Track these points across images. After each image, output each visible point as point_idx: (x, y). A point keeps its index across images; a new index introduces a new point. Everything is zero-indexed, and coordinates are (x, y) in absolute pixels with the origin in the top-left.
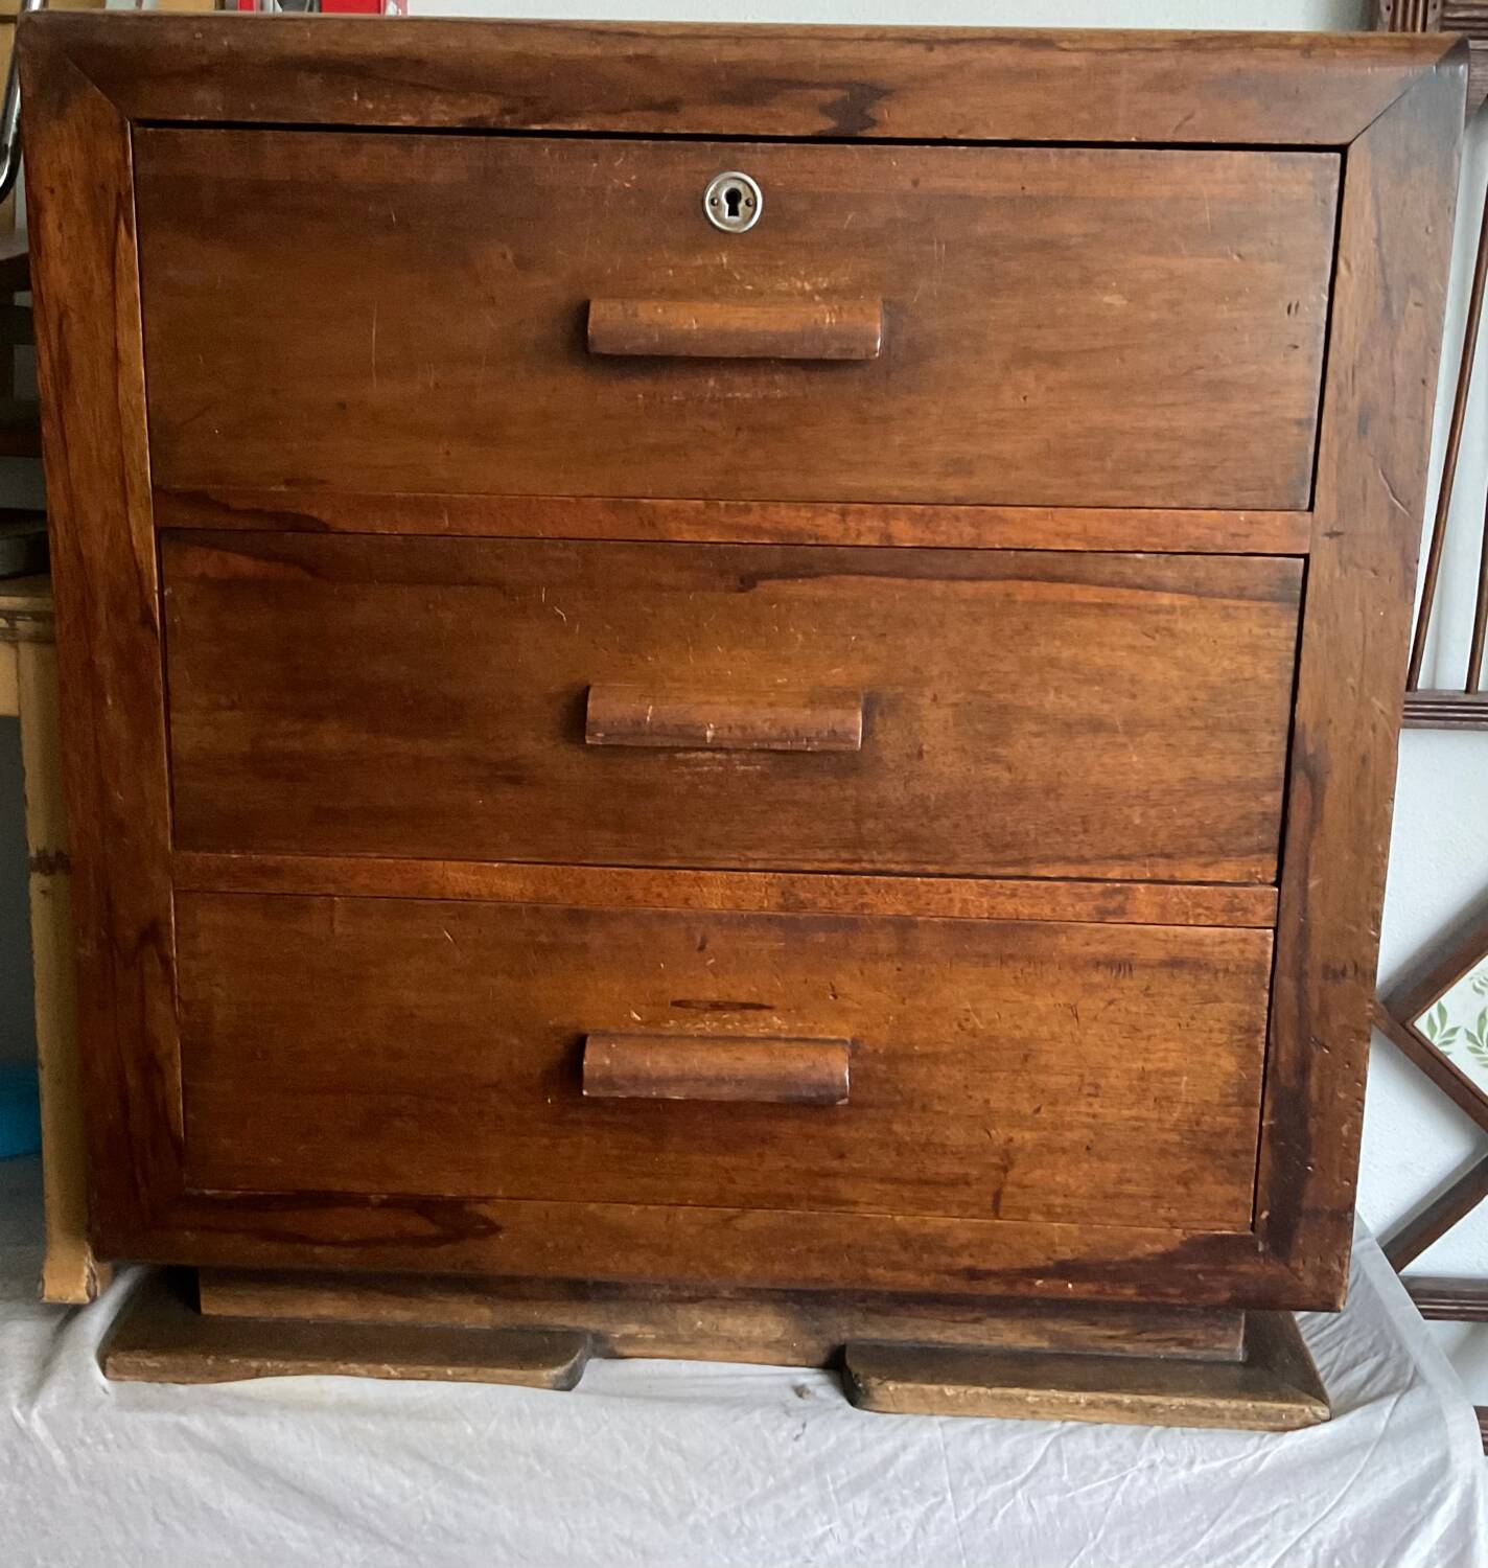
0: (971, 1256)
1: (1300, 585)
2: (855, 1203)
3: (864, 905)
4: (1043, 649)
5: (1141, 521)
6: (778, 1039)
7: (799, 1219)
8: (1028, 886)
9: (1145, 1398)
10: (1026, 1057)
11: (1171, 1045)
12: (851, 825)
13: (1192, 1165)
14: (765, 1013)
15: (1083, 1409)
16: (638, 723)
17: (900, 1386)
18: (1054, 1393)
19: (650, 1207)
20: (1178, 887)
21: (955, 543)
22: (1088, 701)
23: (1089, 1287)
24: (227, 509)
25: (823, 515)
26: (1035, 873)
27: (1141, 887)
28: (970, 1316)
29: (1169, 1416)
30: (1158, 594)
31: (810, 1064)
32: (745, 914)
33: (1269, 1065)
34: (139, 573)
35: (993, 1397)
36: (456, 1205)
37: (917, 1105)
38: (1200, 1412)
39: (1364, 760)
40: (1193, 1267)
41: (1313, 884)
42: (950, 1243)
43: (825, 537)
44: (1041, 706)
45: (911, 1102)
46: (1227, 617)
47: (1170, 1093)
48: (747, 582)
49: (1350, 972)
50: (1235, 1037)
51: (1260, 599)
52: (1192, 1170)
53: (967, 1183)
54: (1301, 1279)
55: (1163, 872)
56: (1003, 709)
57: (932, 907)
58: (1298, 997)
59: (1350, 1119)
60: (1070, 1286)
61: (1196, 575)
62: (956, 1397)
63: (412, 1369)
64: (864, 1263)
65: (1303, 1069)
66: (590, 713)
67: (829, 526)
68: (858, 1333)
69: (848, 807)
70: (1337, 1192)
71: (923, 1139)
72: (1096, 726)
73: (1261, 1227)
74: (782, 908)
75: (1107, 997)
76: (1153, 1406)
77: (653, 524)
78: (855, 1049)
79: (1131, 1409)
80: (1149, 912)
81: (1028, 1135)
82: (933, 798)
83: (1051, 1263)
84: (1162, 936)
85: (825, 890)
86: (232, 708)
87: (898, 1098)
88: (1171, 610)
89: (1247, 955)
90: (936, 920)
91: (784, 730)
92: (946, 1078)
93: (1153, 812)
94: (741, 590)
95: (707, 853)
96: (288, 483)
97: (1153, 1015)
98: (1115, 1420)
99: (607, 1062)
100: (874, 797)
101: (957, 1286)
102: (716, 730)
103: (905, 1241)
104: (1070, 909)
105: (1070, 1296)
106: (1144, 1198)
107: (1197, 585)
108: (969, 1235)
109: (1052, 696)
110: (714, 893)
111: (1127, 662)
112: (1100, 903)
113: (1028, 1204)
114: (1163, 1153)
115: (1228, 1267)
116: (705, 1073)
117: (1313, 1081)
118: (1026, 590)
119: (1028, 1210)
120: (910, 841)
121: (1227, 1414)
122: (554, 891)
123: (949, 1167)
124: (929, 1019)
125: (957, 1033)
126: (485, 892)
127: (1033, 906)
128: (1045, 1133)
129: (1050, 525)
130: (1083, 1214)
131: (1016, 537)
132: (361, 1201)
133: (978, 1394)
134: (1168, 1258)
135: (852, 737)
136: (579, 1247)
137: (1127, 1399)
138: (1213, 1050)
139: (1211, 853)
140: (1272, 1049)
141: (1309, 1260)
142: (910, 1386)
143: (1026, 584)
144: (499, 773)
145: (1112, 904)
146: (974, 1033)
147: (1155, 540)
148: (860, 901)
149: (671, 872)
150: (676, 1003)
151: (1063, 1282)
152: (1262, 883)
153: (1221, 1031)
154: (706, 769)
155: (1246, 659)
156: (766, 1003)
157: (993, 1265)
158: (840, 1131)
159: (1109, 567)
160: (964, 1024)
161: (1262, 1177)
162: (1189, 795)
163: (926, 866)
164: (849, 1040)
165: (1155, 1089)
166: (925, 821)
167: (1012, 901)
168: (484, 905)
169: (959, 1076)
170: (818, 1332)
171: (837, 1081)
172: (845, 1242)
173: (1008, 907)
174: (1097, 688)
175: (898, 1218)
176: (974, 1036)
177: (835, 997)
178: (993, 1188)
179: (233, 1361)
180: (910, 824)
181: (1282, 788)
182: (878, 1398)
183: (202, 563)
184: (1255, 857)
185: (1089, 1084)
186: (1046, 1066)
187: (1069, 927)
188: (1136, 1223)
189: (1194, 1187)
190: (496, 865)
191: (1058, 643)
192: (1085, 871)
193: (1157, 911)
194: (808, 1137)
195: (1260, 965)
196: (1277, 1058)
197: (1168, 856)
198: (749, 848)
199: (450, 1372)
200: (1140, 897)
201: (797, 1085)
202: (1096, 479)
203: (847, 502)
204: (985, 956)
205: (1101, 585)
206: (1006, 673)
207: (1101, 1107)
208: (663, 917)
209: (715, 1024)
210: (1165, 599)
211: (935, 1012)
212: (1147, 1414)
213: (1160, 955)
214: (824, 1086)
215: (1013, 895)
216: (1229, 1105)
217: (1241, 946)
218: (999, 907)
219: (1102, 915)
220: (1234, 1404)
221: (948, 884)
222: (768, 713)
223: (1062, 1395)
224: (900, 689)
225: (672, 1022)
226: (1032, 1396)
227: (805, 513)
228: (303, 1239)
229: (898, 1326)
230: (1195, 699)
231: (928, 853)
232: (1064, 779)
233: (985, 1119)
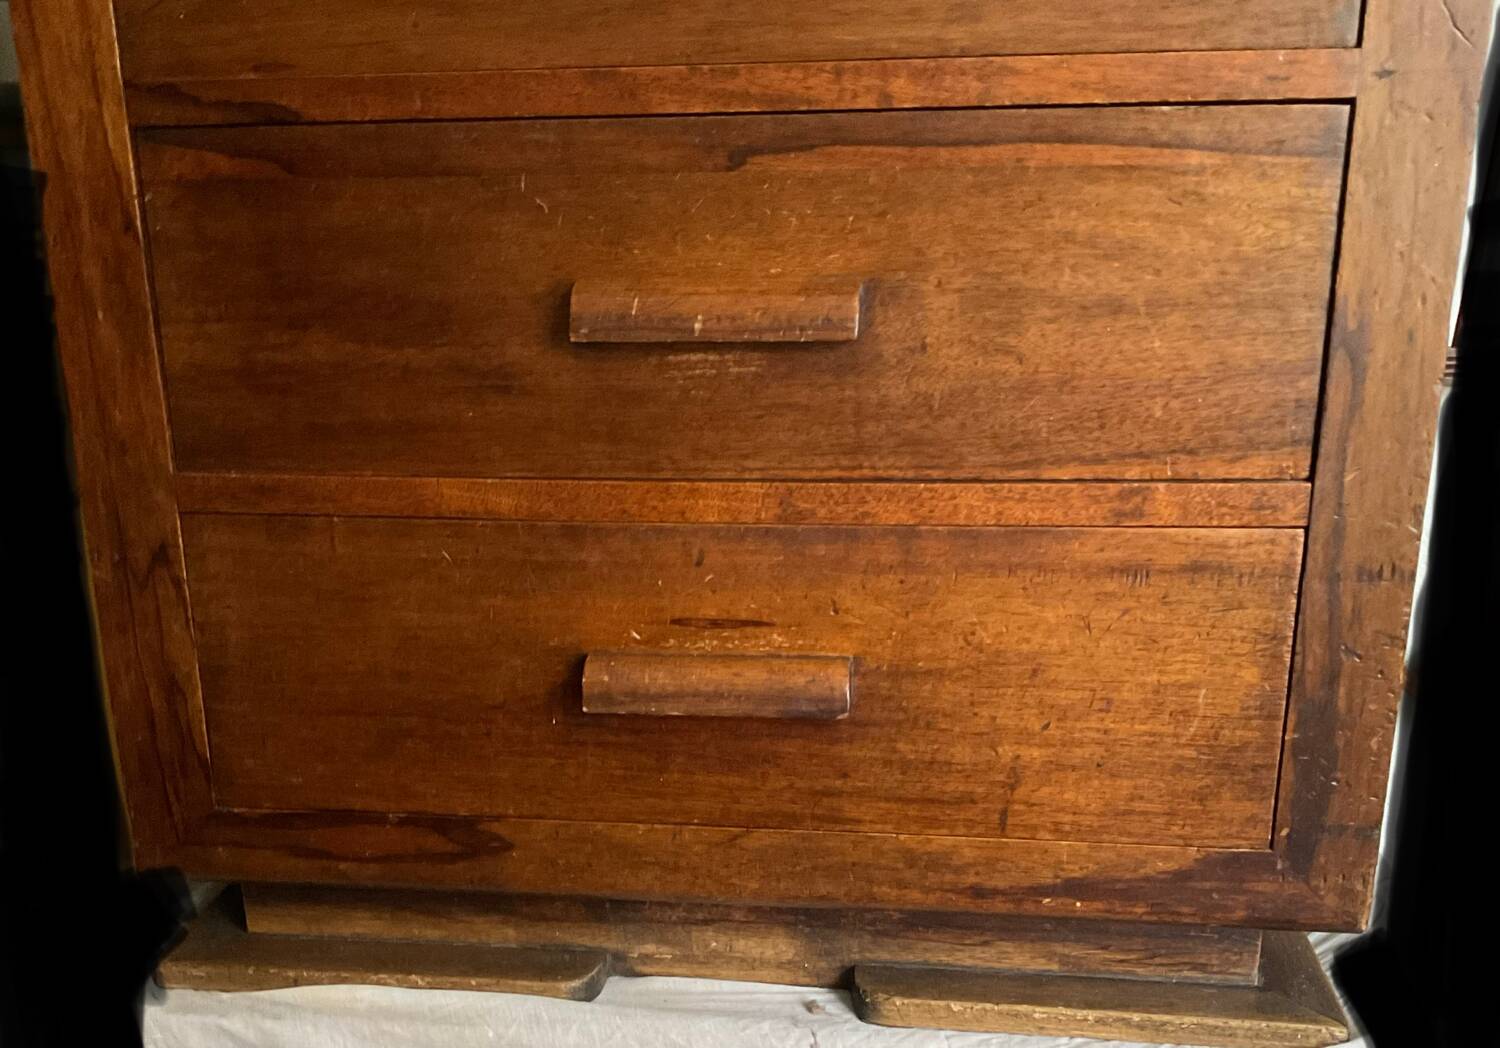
0: (977, 874)
1: (1344, 136)
2: (859, 822)
3: (866, 514)
4: (1058, 222)
5: (1167, 65)
6: (779, 657)
7: (804, 839)
8: (1038, 489)
9: (1155, 1017)
10: (1035, 672)
11: (1189, 656)
12: (852, 431)
13: (1208, 781)
14: (765, 630)
15: (1092, 1026)
16: (623, 317)
17: (906, 1001)
18: (1062, 1010)
19: (656, 826)
20: (1202, 485)
21: (960, 101)
22: (1110, 280)
23: (1099, 905)
24: (196, 101)
25: (815, 75)
26: (1045, 476)
27: (1161, 486)
28: (977, 939)
29: (1180, 1033)
30: (1186, 152)
31: (810, 678)
32: (742, 527)
33: (1295, 676)
34: (117, 175)
35: (1000, 1013)
36: (470, 823)
37: (922, 723)
38: (1212, 1031)
39: (1411, 337)
40: (1207, 885)
41: (1348, 478)
42: (956, 861)
43: (818, 102)
44: (1055, 287)
45: (916, 719)
46: (1263, 175)
47: (1187, 707)
48: (737, 159)
49: (1387, 573)
50: (1259, 647)
51: (1300, 154)
52: (1208, 786)
53: (973, 802)
54: (1322, 898)
55: (1185, 468)
56: (1014, 292)
57: (937, 514)
58: (1329, 601)
59: (1382, 732)
60: (1078, 904)
61: (1228, 127)
62: (962, 1013)
63: (438, 980)
64: (870, 881)
65: (1332, 678)
66: (574, 308)
67: (821, 88)
68: (868, 955)
69: (848, 409)
70: (1363, 808)
71: (928, 757)
72: (1116, 307)
73: (1281, 846)
74: (779, 519)
75: (1123, 605)
76: (1164, 1024)
77: (633, 95)
78: (857, 667)
79: (1141, 1027)
80: (1169, 514)
81: (1036, 753)
82: (937, 395)
83: (1059, 880)
84: (1182, 539)
85: (825, 499)
86: (220, 320)
87: (901, 716)
88: (1201, 170)
89: (1274, 557)
90: (940, 528)
91: (776, 319)
92: (950, 694)
93: (1175, 404)
94: (729, 169)
95: (702, 464)
96: (256, 69)
97: (1171, 624)
98: (1124, 1037)
99: (606, 678)
100: (874, 396)
101: (964, 903)
102: (704, 322)
103: (911, 858)
104: (1083, 512)
105: (1078, 914)
106: (1157, 815)
107: (1229, 139)
108: (977, 852)
109: (1067, 278)
110: (710, 505)
111: (1150, 233)
112: (1116, 504)
113: (1035, 821)
114: (1178, 768)
115: (1245, 885)
116: (702, 688)
117: (1342, 691)
118: (1040, 154)
119: (1035, 828)
120: (914, 443)
121: (1240, 1032)
122: (549, 506)
123: (954, 786)
124: (934, 634)
125: (962, 648)
126: (480, 509)
127: (1043, 510)
128: (1053, 750)
129: (1064, 74)
130: (1092, 831)
131: (1028, 92)
132: (380, 820)
133: (985, 1010)
134: (1182, 876)
135: (849, 325)
136: (590, 865)
137: (1136, 1017)
138: (1235, 660)
139: (1239, 448)
140: (1298, 658)
141: (1331, 879)
142: (918, 1001)
143: (1038, 146)
144: (488, 383)
145: (1129, 507)
146: (980, 649)
147: (1184, 87)
148: (861, 510)
149: (665, 484)
150: (675, 622)
151: (1070, 901)
152: (1293, 479)
153: (1243, 640)
154: (698, 372)
155: (1283, 224)
156: (765, 619)
157: (1001, 883)
158: (843, 750)
159: (1132, 121)
160: (970, 638)
161: (1282, 794)
162: (1217, 382)
163: (929, 472)
164: (851, 656)
165: (1172, 702)
166: (927, 420)
167: (1020, 506)
168: (481, 523)
169: (965, 692)
170: (828, 953)
171: (837, 694)
172: (850, 860)
173: (1017, 513)
174: (1116, 265)
175: (902, 837)
176: (981, 651)
177: (836, 611)
178: (1000, 807)
179: (272, 971)
180: (912, 425)
181: (1318, 373)
182: (885, 1013)
183: (180, 163)
184: (1287, 449)
185: (1102, 699)
186: (1054, 681)
187: (1083, 533)
188: (1148, 840)
189: (1211, 804)
190: (489, 481)
191: (1074, 213)
192: (1100, 471)
193: (1176, 513)
194: (811, 756)
195: (1288, 567)
196: (1303, 664)
197: (1191, 452)
198: (746, 457)
199: (473, 983)
200: (1159, 497)
201: (798, 700)
202: (1117, 19)
203: (841, 60)
204: (992, 566)
205: (1122, 144)
206: (1017, 251)
207: (1113, 722)
208: (661, 530)
209: (715, 642)
210: (1194, 158)
211: (939, 626)
212: (1157, 1030)
213: (1180, 559)
214: (824, 700)
215: (1023, 499)
216: (1250, 718)
217: (1268, 547)
218: (1008, 512)
219: (1119, 519)
220: (1247, 1024)
221: (953, 489)
222: (759, 302)
223: (1069, 1012)
224: (902, 275)
225: (672, 641)
226: (1039, 1012)
227: (797, 74)
228: (329, 856)
229: (906, 948)
230: (1223, 273)
231: (934, 457)
232: (1079, 370)
233: (992, 736)
